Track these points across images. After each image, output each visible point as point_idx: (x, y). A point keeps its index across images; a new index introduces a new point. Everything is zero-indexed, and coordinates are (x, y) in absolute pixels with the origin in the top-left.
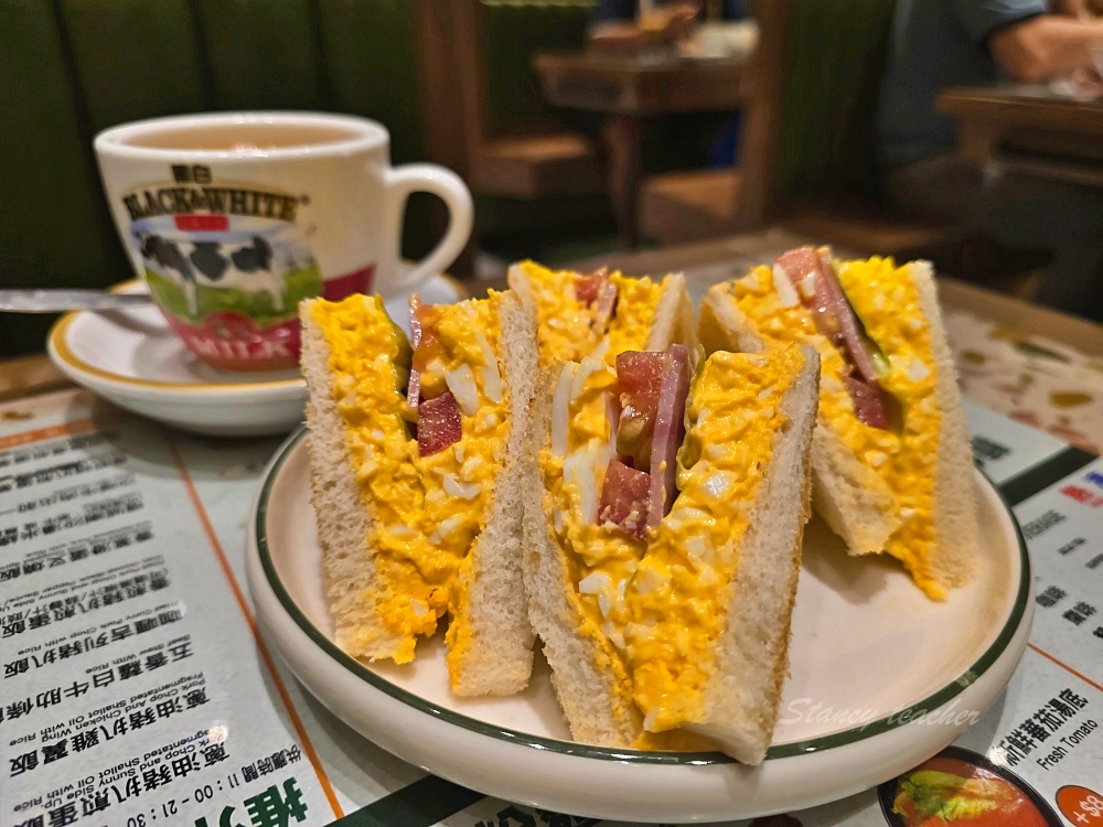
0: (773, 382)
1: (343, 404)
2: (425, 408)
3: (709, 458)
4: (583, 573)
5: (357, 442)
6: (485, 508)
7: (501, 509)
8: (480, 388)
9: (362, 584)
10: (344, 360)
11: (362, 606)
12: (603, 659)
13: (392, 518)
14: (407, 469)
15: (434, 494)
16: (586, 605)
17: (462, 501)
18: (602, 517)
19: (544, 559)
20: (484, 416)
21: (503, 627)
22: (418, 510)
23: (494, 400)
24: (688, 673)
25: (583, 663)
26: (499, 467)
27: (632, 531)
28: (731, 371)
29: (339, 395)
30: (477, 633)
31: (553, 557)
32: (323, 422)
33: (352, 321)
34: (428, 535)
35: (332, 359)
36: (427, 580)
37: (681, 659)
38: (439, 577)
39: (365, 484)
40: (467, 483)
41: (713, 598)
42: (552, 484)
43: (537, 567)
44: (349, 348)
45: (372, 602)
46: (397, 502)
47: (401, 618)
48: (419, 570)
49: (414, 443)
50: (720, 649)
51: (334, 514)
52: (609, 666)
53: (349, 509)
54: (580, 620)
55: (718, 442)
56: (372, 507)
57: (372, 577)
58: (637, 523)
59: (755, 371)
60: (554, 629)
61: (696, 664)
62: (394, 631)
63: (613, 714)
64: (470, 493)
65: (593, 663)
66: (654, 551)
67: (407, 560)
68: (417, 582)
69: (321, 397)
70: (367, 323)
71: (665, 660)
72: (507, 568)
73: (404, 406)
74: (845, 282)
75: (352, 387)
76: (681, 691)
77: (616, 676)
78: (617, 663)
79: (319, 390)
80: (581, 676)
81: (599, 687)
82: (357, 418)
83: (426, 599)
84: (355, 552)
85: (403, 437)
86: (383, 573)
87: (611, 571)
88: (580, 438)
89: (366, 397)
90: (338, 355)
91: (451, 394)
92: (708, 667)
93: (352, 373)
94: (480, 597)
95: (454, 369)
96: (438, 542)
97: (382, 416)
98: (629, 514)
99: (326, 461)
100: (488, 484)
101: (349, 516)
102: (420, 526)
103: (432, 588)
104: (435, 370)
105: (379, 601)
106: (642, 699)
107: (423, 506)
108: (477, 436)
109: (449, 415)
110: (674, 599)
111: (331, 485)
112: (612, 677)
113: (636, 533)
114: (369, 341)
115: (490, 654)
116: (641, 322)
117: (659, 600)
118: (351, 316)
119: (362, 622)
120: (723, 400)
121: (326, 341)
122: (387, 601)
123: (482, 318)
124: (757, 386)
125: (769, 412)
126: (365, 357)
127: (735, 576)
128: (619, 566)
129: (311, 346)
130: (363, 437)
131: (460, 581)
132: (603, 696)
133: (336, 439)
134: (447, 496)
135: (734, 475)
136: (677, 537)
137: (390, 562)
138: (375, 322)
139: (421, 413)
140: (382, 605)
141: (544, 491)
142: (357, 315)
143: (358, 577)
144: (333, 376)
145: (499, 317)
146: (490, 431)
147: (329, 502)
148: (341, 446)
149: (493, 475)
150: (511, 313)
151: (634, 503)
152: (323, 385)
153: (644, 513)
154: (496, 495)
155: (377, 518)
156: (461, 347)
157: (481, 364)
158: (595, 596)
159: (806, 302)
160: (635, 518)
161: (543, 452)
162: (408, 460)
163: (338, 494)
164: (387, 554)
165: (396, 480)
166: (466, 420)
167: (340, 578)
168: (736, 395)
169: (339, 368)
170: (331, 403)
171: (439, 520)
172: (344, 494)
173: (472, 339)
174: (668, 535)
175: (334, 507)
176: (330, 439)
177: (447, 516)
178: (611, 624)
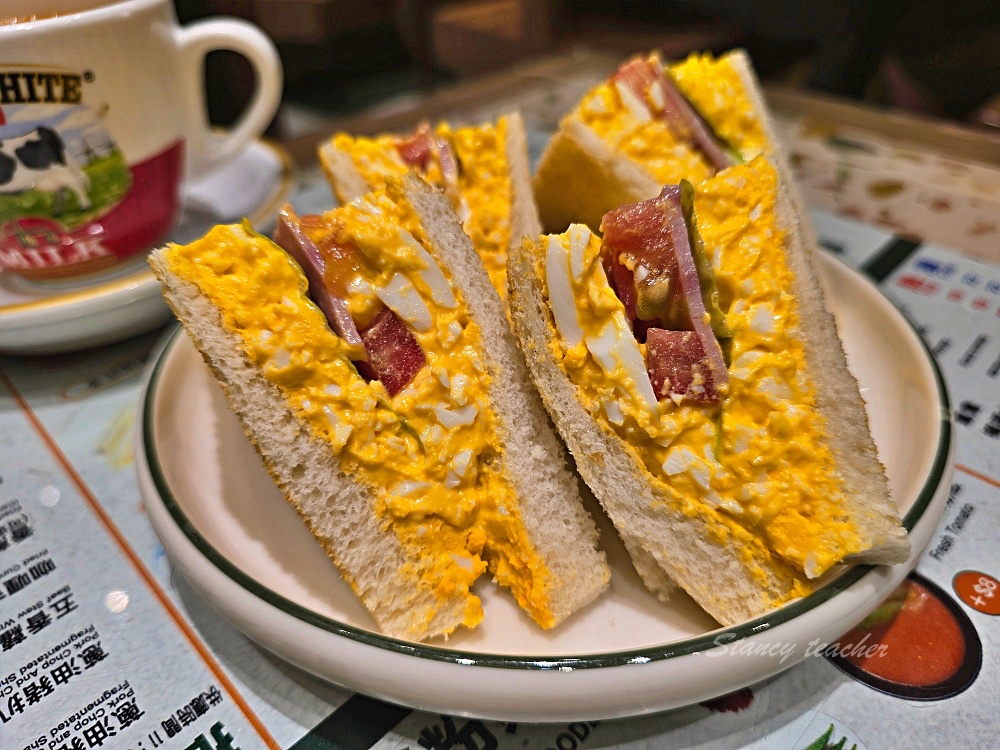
0: (759, 201)
1: (270, 368)
2: (372, 339)
3: (743, 295)
4: (659, 455)
5: (309, 407)
6: (493, 427)
7: (512, 422)
8: (425, 296)
9: (393, 564)
10: (242, 313)
11: (404, 589)
12: (722, 531)
13: (393, 477)
14: (385, 416)
15: (429, 434)
16: (678, 486)
17: (465, 428)
18: (664, 392)
19: (608, 458)
20: (446, 327)
21: (568, 541)
22: (417, 459)
23: (449, 305)
24: (823, 510)
25: (699, 543)
26: (485, 378)
27: (702, 395)
28: (721, 202)
29: (261, 359)
30: (548, 559)
31: (617, 451)
32: (254, 398)
33: (227, 262)
34: (442, 480)
35: (226, 318)
36: (458, 529)
37: (805, 498)
38: (470, 519)
39: (344, 453)
40: (461, 408)
41: (808, 430)
42: (579, 377)
43: (602, 468)
44: (243, 298)
45: (414, 578)
46: (391, 458)
47: (453, 580)
48: (447, 522)
49: (376, 384)
50: (839, 474)
51: (323, 500)
52: (731, 535)
53: (338, 489)
54: (679, 503)
55: (745, 276)
56: (362, 474)
57: (397, 550)
58: (704, 386)
59: (739, 194)
60: (648, 522)
61: (826, 499)
62: (452, 598)
63: (751, 577)
64: (468, 417)
65: (712, 539)
66: (730, 407)
67: (429, 517)
68: (450, 534)
69: (236, 369)
70: (250, 258)
71: (792, 506)
72: (543, 480)
73: (345, 345)
74: (685, 87)
75: (274, 343)
76: (826, 528)
77: (743, 541)
78: (739, 529)
79: (229, 361)
80: (703, 556)
81: (726, 558)
82: (297, 379)
83: (465, 548)
84: (367, 534)
85: (362, 382)
86: (409, 541)
87: (690, 442)
88: (595, 317)
89: (300, 350)
90: (233, 311)
91: (393, 313)
92: (838, 495)
93: (266, 326)
94: (534, 522)
95: (386, 283)
96: (457, 483)
97: (328, 366)
98: (692, 379)
99: (281, 443)
100: (484, 401)
101: (342, 495)
102: (430, 474)
103: (465, 533)
104: (361, 291)
105: (421, 574)
106: (791, 551)
107: (421, 450)
108: (447, 352)
109: (401, 339)
110: (779, 446)
111: (299, 470)
112: (737, 544)
113: (706, 397)
114: (268, 280)
115: (572, 573)
116: (494, 173)
117: (765, 453)
118: (222, 255)
119: (412, 604)
120: (728, 233)
121: (206, 296)
122: (431, 570)
123: (389, 213)
124: (745, 210)
125: (767, 232)
126: (269, 301)
127: (816, 402)
128: (695, 435)
129: (192, 309)
130: (313, 399)
131: (502, 514)
132: (734, 565)
133: (279, 416)
134: (446, 430)
135: (770, 305)
136: (749, 385)
137: (414, 527)
138: (262, 254)
139: (369, 346)
140: (425, 576)
141: (573, 387)
142: (229, 252)
143: (385, 559)
144: (238, 338)
145: (412, 207)
146: (459, 342)
147: (309, 491)
148: (289, 418)
149: (483, 388)
150: (422, 198)
151: (694, 366)
152: (232, 353)
153: (707, 373)
154: (497, 410)
155: (375, 485)
156: (389, 256)
157: (418, 267)
158: (685, 474)
159: (658, 115)
160: (701, 382)
161: (554, 345)
162: (379, 405)
163: (315, 477)
164: (406, 520)
165: (377, 433)
166: (421, 338)
167: (364, 569)
168: (735, 224)
169: (239, 325)
170: (252, 372)
171: (449, 459)
172: (323, 474)
173: (396, 242)
174: (741, 385)
175: (317, 493)
176: (272, 416)
177: (455, 452)
178: (715, 494)
